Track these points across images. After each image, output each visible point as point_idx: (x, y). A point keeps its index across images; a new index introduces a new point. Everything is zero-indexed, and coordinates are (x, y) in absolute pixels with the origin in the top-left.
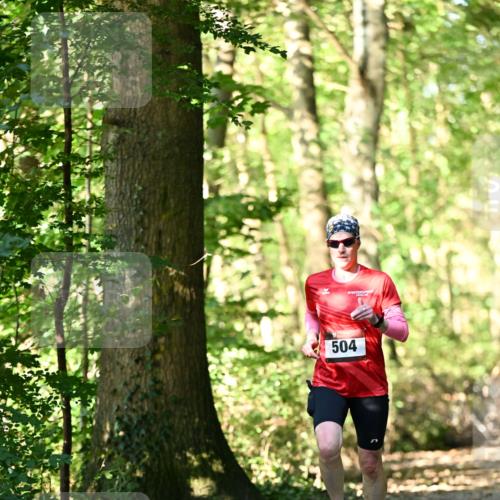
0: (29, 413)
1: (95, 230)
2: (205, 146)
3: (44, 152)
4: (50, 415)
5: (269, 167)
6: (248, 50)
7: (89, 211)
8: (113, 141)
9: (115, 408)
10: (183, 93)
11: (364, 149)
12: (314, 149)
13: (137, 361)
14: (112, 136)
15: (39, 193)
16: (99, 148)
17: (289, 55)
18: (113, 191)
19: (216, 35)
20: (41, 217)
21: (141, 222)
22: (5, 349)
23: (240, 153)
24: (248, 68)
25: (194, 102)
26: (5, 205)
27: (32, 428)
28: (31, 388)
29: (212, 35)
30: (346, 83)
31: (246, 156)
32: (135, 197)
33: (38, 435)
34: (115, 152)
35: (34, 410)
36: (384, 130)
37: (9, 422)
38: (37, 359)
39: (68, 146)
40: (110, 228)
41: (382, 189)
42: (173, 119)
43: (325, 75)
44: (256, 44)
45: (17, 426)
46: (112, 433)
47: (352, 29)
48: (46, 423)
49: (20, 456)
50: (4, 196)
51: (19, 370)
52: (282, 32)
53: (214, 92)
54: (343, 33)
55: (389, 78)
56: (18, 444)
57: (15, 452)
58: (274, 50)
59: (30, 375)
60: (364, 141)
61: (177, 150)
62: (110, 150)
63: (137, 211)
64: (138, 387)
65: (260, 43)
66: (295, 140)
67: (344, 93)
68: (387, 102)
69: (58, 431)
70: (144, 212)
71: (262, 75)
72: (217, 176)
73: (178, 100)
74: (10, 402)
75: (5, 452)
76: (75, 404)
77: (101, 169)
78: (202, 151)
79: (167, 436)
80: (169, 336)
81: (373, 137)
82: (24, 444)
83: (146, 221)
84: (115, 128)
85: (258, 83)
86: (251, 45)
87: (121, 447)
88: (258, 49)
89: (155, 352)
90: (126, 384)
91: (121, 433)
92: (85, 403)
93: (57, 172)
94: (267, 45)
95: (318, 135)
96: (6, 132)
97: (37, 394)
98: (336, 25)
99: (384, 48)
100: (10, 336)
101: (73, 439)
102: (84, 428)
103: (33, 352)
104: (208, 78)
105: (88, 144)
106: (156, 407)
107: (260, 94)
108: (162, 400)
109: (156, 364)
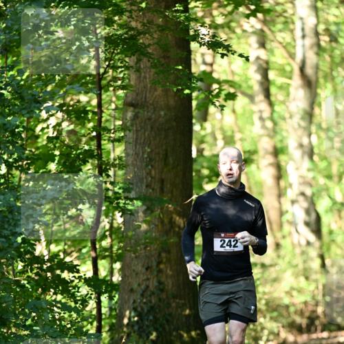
0: (73, 304)
1: (118, 179)
2: (194, 121)
3: (83, 125)
4: (87, 306)
5: (238, 136)
6: (223, 56)
7: (114, 165)
8: (131, 117)
9: (132, 301)
10: (179, 85)
11: (303, 124)
12: (269, 124)
13: (147, 269)
14: (129, 115)
15: (80, 154)
16: (120, 123)
17: (252, 59)
18: (131, 152)
19: (201, 45)
20: (81, 170)
21: (149, 174)
22: (56, 260)
23: (218, 125)
24: (223, 68)
25: (186, 91)
26: (56, 162)
27: (75, 315)
28: (74, 288)
29: (198, 45)
30: (290, 78)
31: (222, 129)
32: (146, 156)
33: (79, 320)
34: (132, 125)
35: (76, 303)
36: (317, 110)
37: (59, 311)
38: (78, 267)
39: (100, 121)
40: (129, 178)
41: (316, 151)
42: (172, 102)
43: (277, 72)
44: (228, 51)
45: (64, 313)
46: (129, 319)
47: (294, 40)
48: (84, 312)
49: (67, 334)
50: (56, 156)
51: (66, 275)
52: (247, 43)
53: (199, 84)
54: (289, 44)
55: (321, 74)
56: (65, 326)
57: (63, 332)
58: (241, 56)
59: (73, 279)
60: (302, 118)
61: (174, 124)
62: (128, 124)
63: (147, 166)
64: (148, 287)
65: (231, 51)
66: (256, 117)
67: (289, 84)
68: (319, 91)
69: (93, 317)
70: (152, 166)
71: (233, 73)
72: (202, 142)
73: (175, 89)
74: (59, 297)
75: (56, 331)
76: (104, 299)
77: (122, 137)
78: (191, 125)
79: (167, 321)
80: (168, 252)
81: (309, 115)
82: (69, 326)
83: (153, 172)
84: (132, 109)
85: (230, 78)
86: (225, 52)
87: (136, 328)
88: (230, 54)
89: (159, 263)
90: (139, 285)
91: (136, 319)
92: (111, 298)
93: (92, 139)
94: (235, 52)
95: (272, 114)
96: (57, 112)
97: (78, 292)
98: (284, 38)
99: (317, 54)
100: (60, 251)
101: (103, 323)
102: (110, 315)
103: (76, 263)
104: (196, 75)
105: (112, 120)
106: (160, 300)
107: (231, 86)
108: (164, 296)
109: (160, 271)
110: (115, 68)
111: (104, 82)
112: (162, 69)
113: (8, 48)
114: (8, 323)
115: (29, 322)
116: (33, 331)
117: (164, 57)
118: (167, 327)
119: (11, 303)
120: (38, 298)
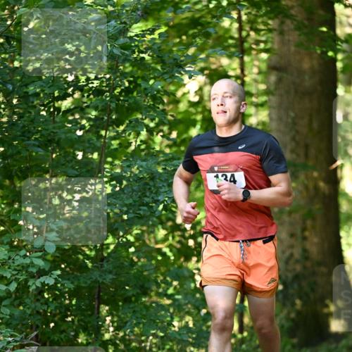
8: (274, 81)
10: (323, 47)
13: (292, 235)
14: (273, 78)
18: (274, 116)
19: (346, 7)
21: (293, 139)
25: (330, 54)
29: (343, 6)
32: (290, 121)
34: (276, 89)
53: (345, 46)
61: (320, 88)
62: (272, 88)
63: (290, 131)
64: (292, 255)
73: (319, 52)
77: (266, 101)
78: (336, 87)
79: (313, 290)
80: (314, 219)
83: (297, 138)
84: (275, 72)
89: (304, 229)
90: (283, 252)
106: (305, 267)
108: (308, 264)
109: (305, 238)
110: (257, 31)
111: (246, 45)
112: (305, 31)
113: (148, 11)
114: (149, 292)
115: (170, 291)
116: (175, 300)
117: (308, 19)
118: (312, 296)
119: (152, 271)
120: (180, 267)
